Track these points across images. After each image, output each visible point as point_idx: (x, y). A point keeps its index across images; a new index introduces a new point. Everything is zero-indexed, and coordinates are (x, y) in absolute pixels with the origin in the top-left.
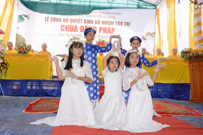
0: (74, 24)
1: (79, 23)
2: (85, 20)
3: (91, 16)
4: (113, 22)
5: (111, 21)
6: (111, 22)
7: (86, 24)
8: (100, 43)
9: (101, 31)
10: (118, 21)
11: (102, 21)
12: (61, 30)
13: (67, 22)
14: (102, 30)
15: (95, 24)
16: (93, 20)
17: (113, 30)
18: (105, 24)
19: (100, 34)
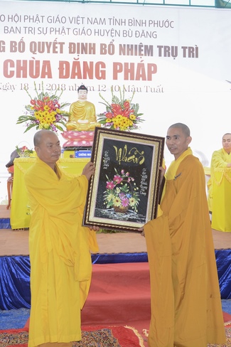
0: (41, 57)
1: (55, 52)
2: (70, 44)
3: (89, 32)
4: (151, 47)
5: (144, 44)
6: (146, 47)
7: (75, 55)
8: (116, 108)
9: (118, 74)
10: (164, 45)
11: (120, 45)
12: (6, 75)
13: (20, 51)
14: (120, 71)
15: (102, 53)
16: (94, 44)
17: (153, 69)
18: (128, 54)
19: (115, 83)
